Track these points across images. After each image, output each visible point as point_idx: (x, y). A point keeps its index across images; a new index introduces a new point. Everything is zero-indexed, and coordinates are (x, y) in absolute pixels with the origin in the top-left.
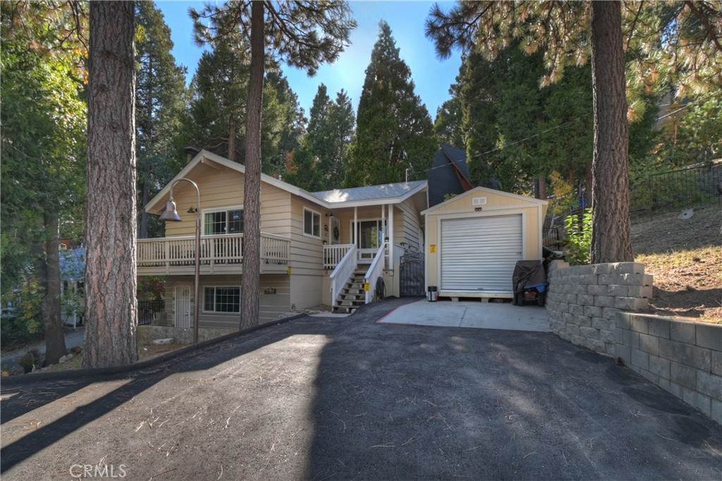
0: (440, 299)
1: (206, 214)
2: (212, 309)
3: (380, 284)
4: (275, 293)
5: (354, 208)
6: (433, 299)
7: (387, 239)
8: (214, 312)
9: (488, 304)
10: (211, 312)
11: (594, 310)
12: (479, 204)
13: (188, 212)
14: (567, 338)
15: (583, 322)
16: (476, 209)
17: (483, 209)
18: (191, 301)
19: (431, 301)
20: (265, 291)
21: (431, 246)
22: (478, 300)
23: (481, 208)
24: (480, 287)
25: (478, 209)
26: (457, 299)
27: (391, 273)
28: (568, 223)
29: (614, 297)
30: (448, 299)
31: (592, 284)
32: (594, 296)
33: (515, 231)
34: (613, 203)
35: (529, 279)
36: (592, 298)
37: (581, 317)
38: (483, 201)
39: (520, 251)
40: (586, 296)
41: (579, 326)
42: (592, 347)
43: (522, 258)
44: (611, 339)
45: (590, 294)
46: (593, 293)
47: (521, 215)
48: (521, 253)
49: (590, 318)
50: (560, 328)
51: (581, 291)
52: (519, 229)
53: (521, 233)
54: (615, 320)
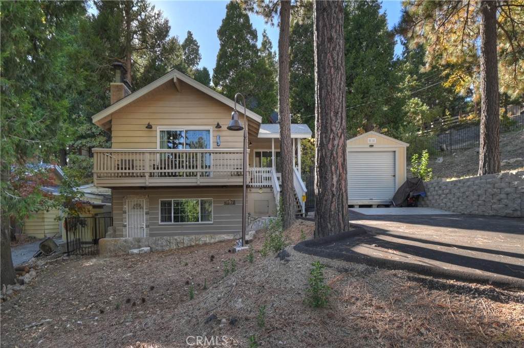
1: (160, 131)
2: (171, 221)
4: (234, 204)
5: (271, 139)
8: (173, 223)
10: (170, 223)
11: (503, 196)
13: (147, 127)
18: (146, 214)
20: (225, 203)
23: (373, 145)
24: (371, 198)
25: (371, 146)
26: (358, 206)
28: (413, 158)
29: (516, 188)
31: (497, 183)
32: (500, 189)
33: (391, 161)
34: (495, 143)
35: (416, 190)
36: (499, 190)
37: (492, 201)
38: (374, 140)
39: (393, 174)
40: (495, 190)
41: (491, 206)
42: (504, 214)
43: (395, 179)
44: (518, 208)
45: (497, 189)
46: (500, 187)
47: (395, 152)
48: (394, 176)
49: (500, 200)
50: (471, 210)
51: (490, 188)
52: (393, 160)
53: (395, 164)
54: (520, 198)
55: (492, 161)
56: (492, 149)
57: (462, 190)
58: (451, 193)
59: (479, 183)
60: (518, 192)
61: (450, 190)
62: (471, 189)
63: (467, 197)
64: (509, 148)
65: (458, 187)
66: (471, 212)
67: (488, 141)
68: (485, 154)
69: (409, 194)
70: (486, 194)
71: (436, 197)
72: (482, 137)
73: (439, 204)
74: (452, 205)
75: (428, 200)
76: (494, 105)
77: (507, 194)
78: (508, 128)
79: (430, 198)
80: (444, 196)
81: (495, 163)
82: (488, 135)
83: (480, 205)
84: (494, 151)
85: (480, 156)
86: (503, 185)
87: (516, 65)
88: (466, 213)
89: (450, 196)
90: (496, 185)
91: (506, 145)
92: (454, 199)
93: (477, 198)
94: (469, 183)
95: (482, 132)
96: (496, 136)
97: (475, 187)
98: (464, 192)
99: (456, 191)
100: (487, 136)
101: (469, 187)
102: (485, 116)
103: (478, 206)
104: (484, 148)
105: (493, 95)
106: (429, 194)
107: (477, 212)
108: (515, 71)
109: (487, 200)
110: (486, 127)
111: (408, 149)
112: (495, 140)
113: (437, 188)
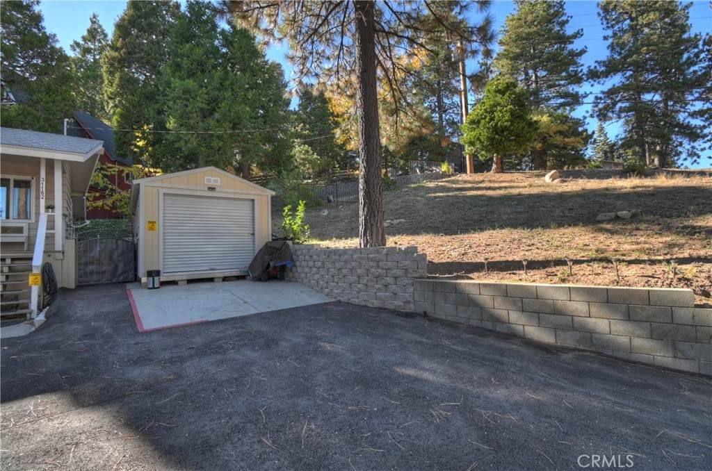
0: (163, 284)
3: (47, 271)
6: (156, 286)
7: (50, 207)
9: (222, 283)
11: (390, 280)
12: (212, 184)
14: (363, 303)
15: (379, 290)
16: (209, 188)
17: (217, 190)
19: (154, 288)
21: (149, 222)
22: (211, 280)
23: (215, 188)
24: (211, 267)
25: (212, 189)
26: (186, 282)
27: (59, 256)
29: (406, 270)
30: (174, 283)
31: (382, 261)
32: (386, 269)
33: (248, 213)
34: (378, 204)
35: (279, 258)
36: (385, 271)
37: (377, 286)
38: (216, 181)
39: (252, 232)
40: (379, 270)
41: (375, 293)
42: (392, 307)
43: (254, 239)
44: (410, 299)
45: (382, 269)
46: (386, 268)
47: (253, 200)
48: (253, 234)
49: (386, 286)
50: (350, 297)
51: (372, 267)
52: (251, 212)
53: (253, 217)
54: (413, 285)
55: (374, 228)
56: (374, 213)
57: (337, 265)
58: (324, 267)
59: (359, 258)
60: (409, 276)
61: (323, 263)
62: (348, 266)
63: (344, 276)
64: (391, 206)
65: (332, 260)
66: (349, 299)
67: (369, 200)
68: (365, 218)
69: (269, 264)
70: (368, 276)
71: (307, 270)
72: (361, 194)
73: (310, 281)
74: (325, 285)
75: (297, 272)
76: (375, 154)
77: (396, 278)
78: (389, 187)
79: (299, 269)
80: (315, 269)
81: (379, 232)
82: (369, 192)
83: (360, 290)
84: (376, 214)
85: (360, 219)
86: (390, 264)
87: (397, 117)
88: (342, 299)
89: (323, 272)
90: (381, 263)
91: (388, 203)
92: (327, 276)
93: (357, 279)
94: (346, 257)
95: (361, 188)
96: (378, 195)
97: (354, 264)
98: (339, 269)
99: (330, 266)
100: (367, 194)
101: (345, 262)
102: (365, 167)
103: (358, 293)
104: (364, 210)
105: (374, 142)
106: (298, 263)
107: (357, 300)
108: (396, 123)
109: (369, 284)
110: (366, 182)
111: (273, 198)
112: (377, 199)
113: (307, 257)
